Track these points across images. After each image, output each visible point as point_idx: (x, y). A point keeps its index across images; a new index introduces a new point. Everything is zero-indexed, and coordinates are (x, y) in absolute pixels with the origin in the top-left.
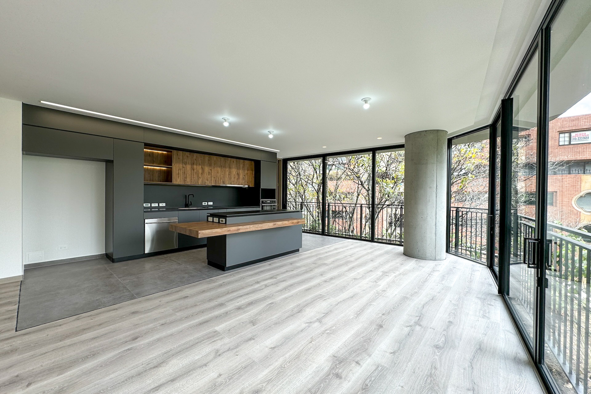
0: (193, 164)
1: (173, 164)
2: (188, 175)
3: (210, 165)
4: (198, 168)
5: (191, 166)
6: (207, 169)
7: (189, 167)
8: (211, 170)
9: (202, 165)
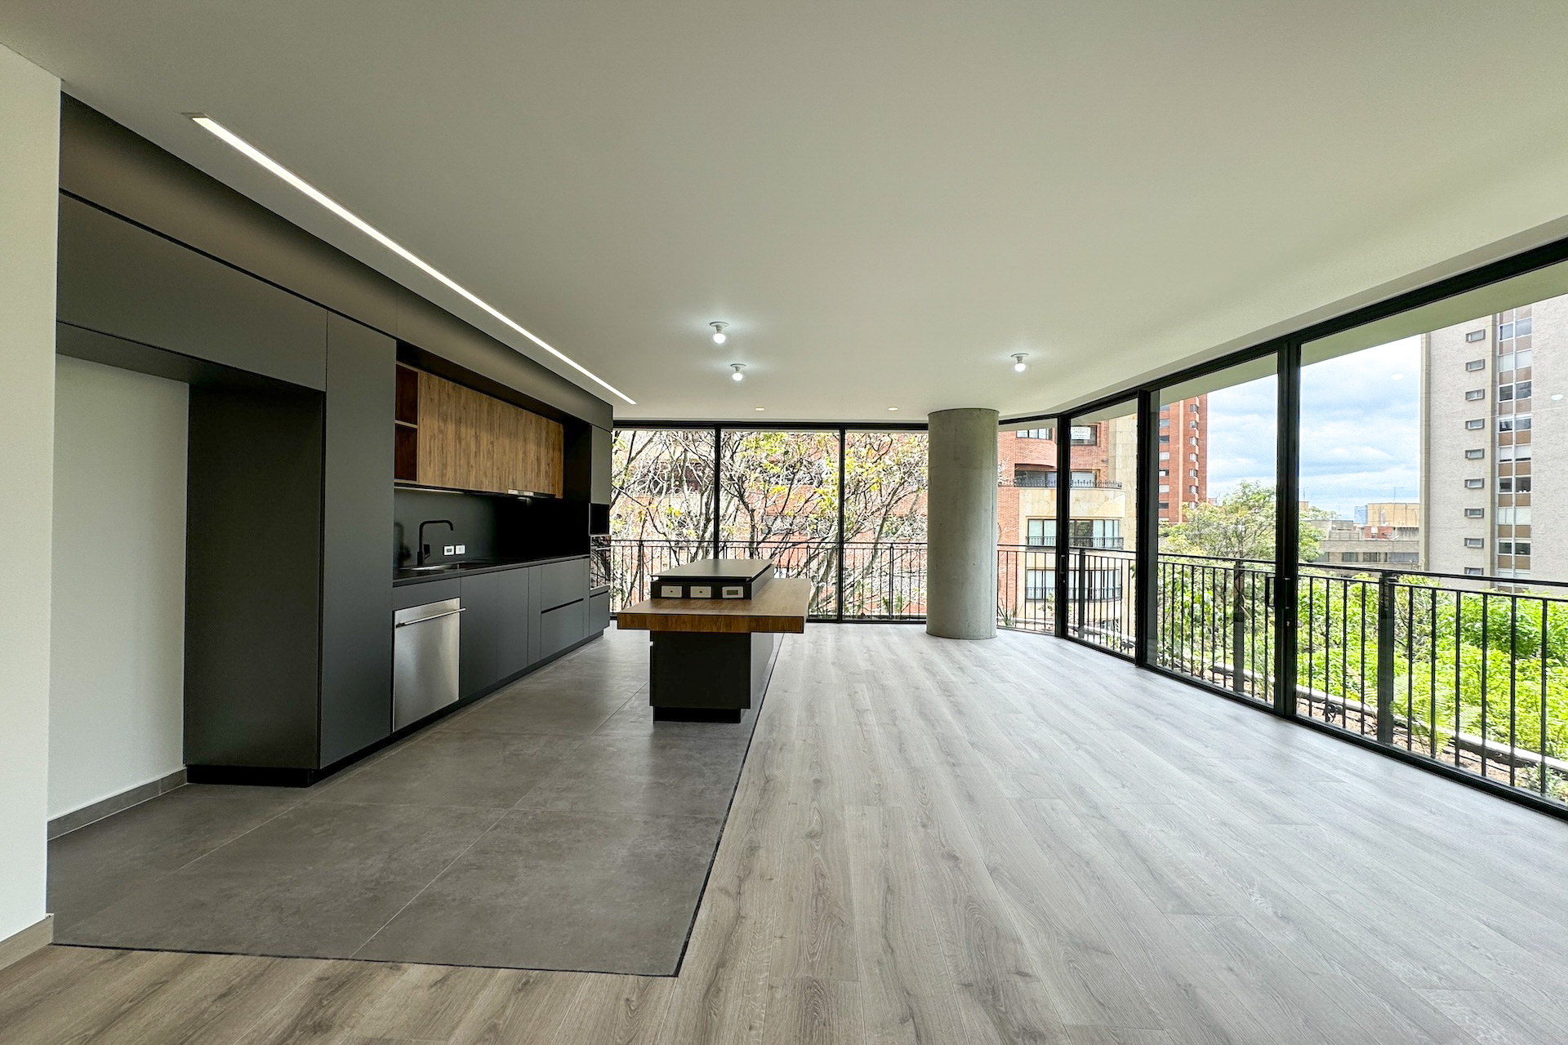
0: (459, 422)
1: (420, 419)
2: (449, 457)
3: (491, 428)
4: (468, 433)
5: (456, 429)
6: (485, 438)
7: (451, 428)
8: (492, 443)
9: (476, 427)
